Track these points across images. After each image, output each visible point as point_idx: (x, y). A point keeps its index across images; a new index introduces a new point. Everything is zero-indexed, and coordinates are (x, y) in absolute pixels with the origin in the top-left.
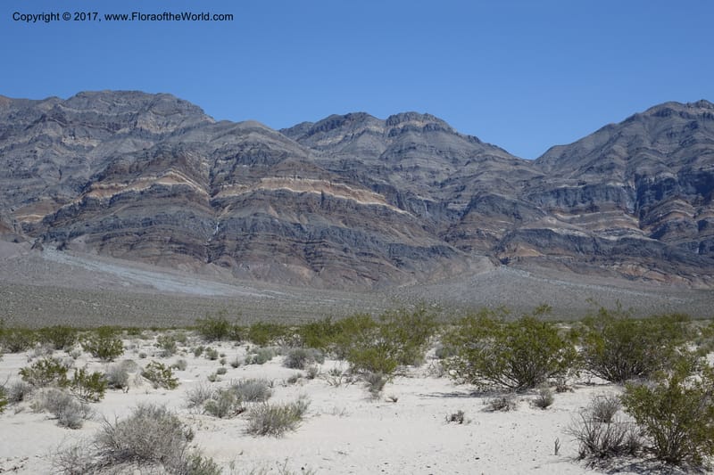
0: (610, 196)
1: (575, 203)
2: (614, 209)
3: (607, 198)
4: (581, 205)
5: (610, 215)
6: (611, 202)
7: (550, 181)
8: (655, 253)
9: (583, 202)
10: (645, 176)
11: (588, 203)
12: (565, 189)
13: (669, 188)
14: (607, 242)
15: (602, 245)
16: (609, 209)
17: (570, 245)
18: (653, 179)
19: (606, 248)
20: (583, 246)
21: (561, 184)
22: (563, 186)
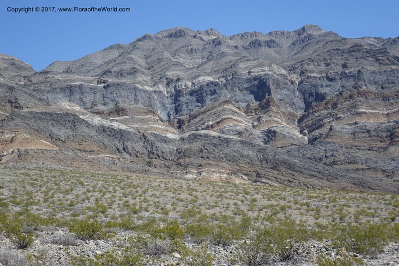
0: (139, 97)
1: (94, 104)
2: (146, 114)
3: (136, 101)
4: (101, 108)
5: (143, 120)
6: (140, 105)
7: (59, 77)
8: (248, 156)
9: (105, 104)
10: (178, 80)
11: (111, 106)
12: (80, 86)
13: (214, 92)
14: (165, 140)
15: (158, 144)
16: (140, 113)
17: (106, 141)
18: (189, 84)
19: (166, 148)
20: (128, 144)
21: (74, 81)
22: (78, 83)
